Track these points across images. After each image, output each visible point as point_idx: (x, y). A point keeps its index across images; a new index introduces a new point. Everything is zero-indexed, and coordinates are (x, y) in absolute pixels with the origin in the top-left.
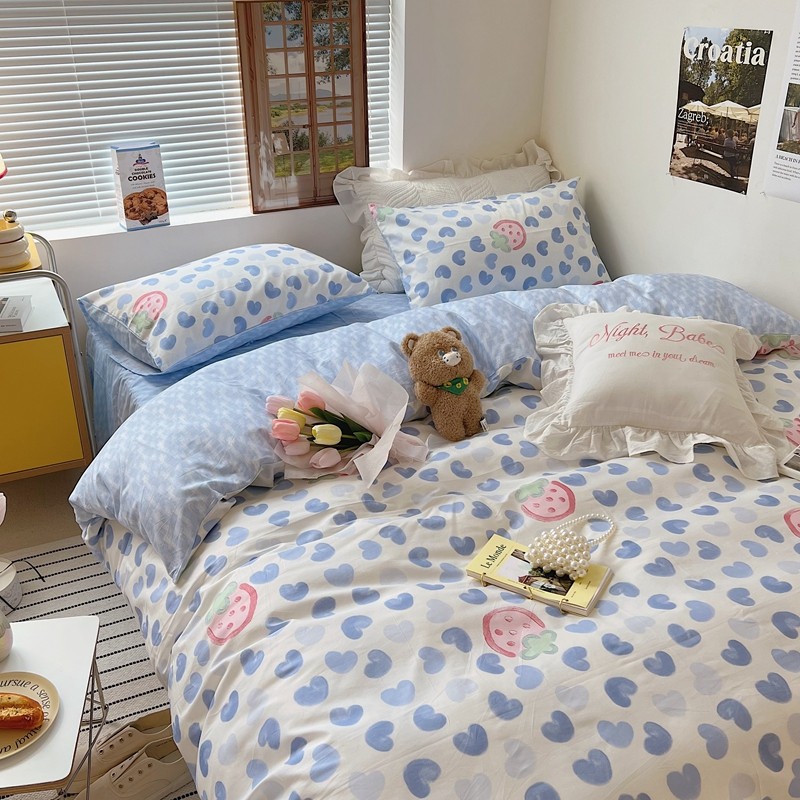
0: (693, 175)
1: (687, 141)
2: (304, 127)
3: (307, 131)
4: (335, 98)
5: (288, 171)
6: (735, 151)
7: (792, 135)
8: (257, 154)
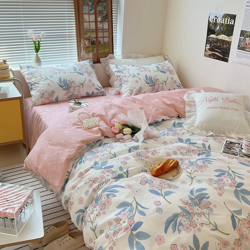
7: (242, 45)
8: (80, 46)
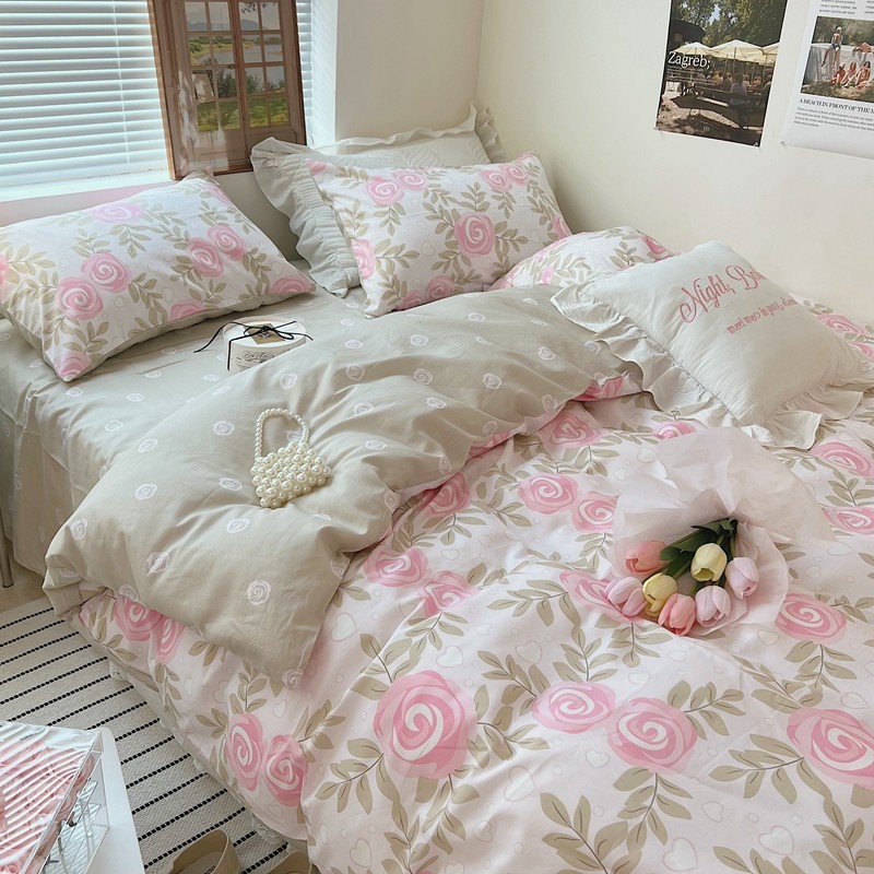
0: (688, 128)
1: (680, 89)
2: (229, 67)
3: (232, 72)
4: (262, 32)
5: (213, 125)
6: (745, 98)
7: (820, 75)
8: (176, 101)
